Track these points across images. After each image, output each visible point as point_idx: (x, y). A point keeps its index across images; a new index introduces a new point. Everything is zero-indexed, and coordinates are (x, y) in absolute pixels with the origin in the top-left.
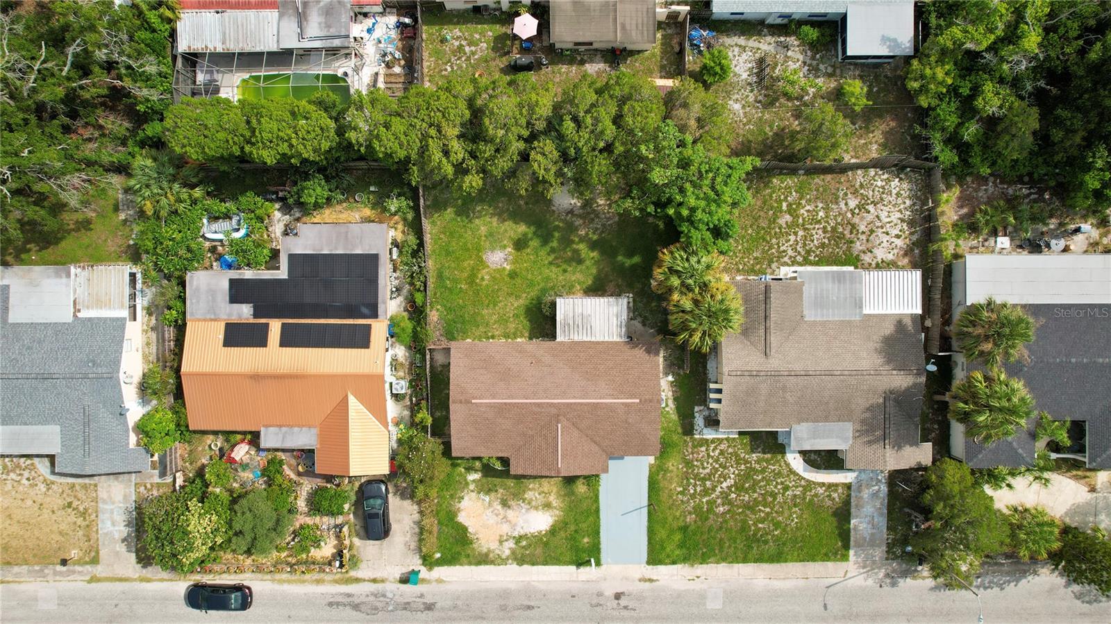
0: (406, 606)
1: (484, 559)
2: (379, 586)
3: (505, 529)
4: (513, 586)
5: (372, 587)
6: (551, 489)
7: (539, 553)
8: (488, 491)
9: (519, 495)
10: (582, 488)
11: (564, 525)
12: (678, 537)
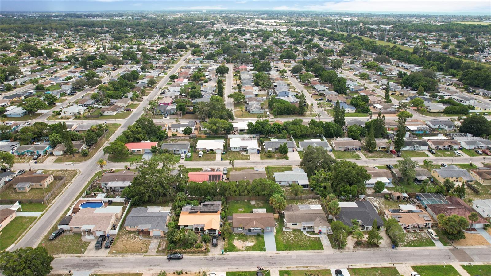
0: (220, 259)
1: (239, 250)
2: (214, 256)
3: (244, 245)
4: (245, 255)
5: (212, 256)
6: (254, 239)
7: (251, 249)
8: (240, 239)
9: (246, 240)
10: (260, 239)
11: (257, 244)
12: (283, 246)
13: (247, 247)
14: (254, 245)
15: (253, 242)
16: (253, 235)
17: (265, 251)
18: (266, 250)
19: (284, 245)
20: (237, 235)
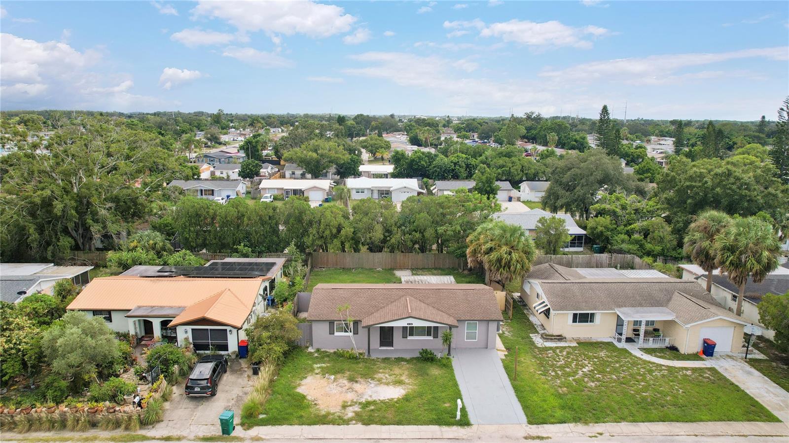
1: (321, 420)
6: (403, 372)
7: (390, 415)
8: (335, 373)
9: (368, 375)
10: (435, 371)
11: (420, 395)
12: (554, 402)
13: (368, 403)
14: (406, 399)
15: (400, 383)
16: (399, 360)
17: (464, 422)
18: (472, 418)
19: (560, 396)
20: (323, 355)
